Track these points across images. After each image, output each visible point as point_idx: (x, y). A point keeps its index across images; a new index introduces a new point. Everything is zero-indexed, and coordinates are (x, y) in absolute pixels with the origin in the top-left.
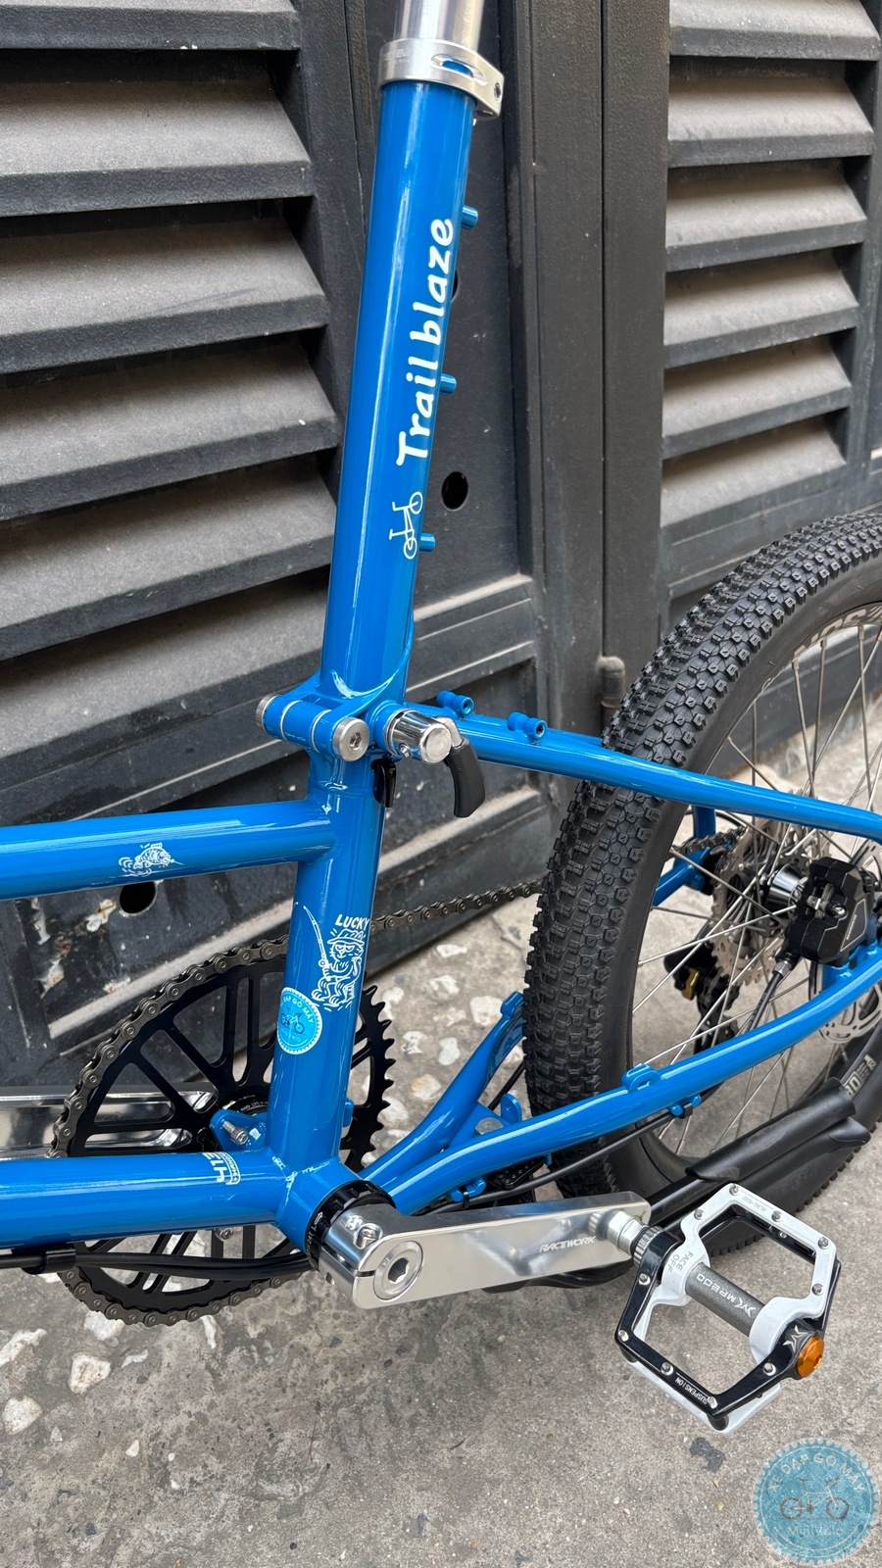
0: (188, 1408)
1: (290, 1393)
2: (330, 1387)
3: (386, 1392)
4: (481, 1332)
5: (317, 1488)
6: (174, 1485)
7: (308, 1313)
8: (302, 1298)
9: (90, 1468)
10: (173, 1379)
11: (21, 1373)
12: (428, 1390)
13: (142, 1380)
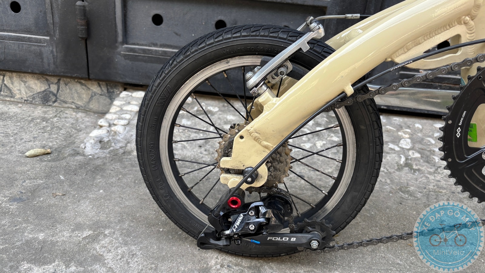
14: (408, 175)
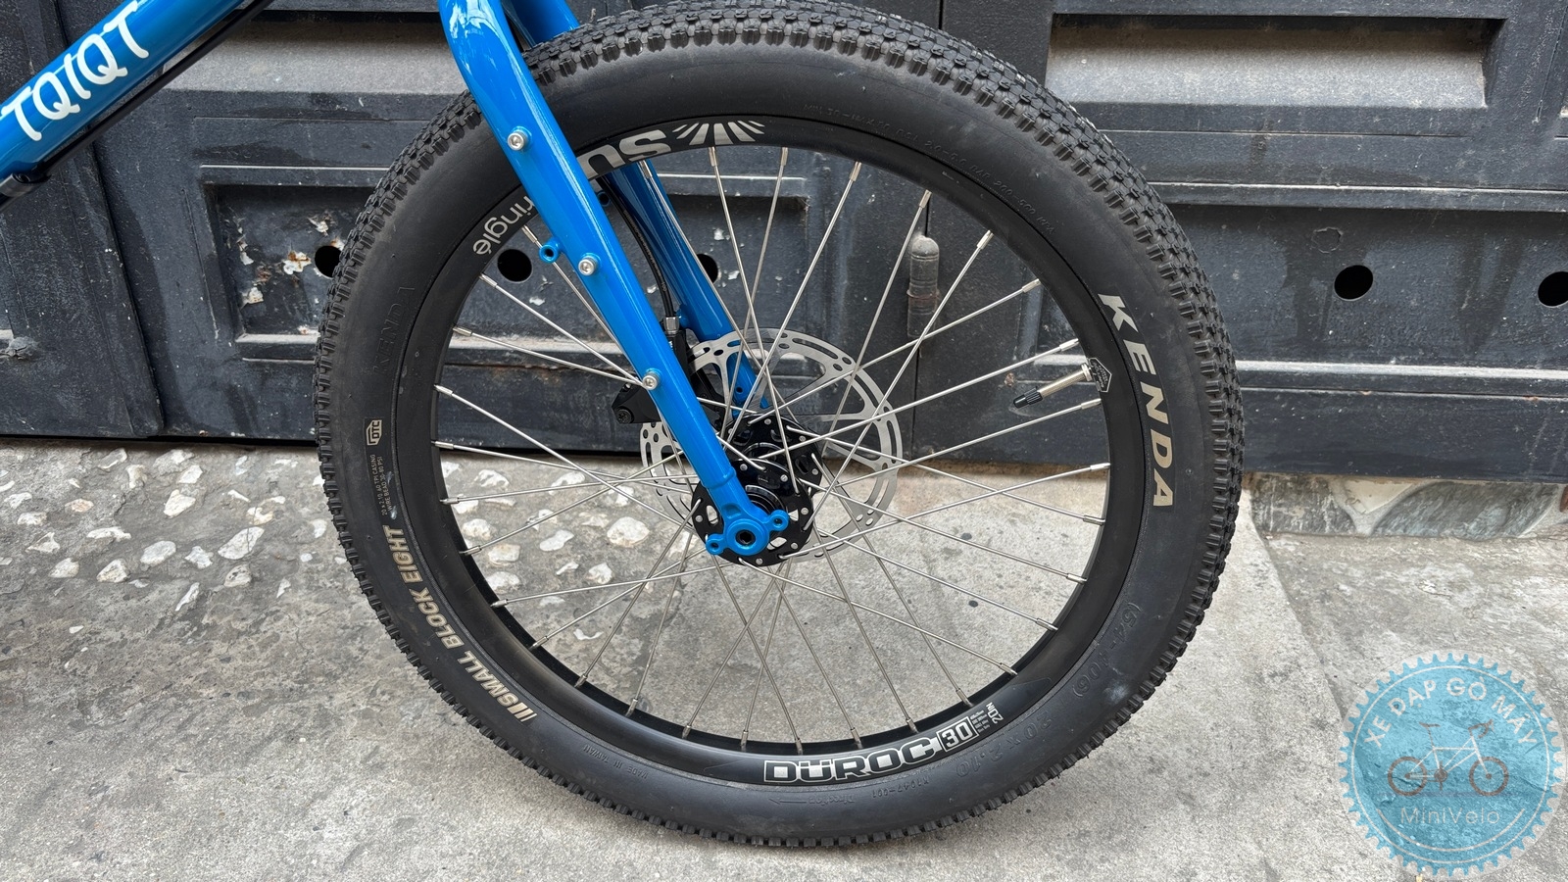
0: (125, 632)
1: (170, 668)
2: (188, 681)
3: (203, 710)
4: (300, 726)
5: (106, 727)
6: (67, 665)
7: (240, 634)
8: (250, 622)
9: (46, 620)
10: (136, 612)
11: (91, 548)
12: (223, 730)
13: (127, 598)
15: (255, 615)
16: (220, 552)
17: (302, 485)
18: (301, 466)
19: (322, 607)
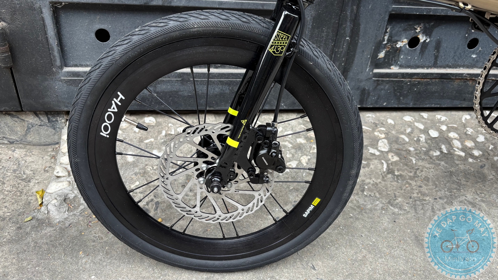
14: (392, 183)
15: (412, 170)
16: (379, 148)
17: (384, 123)
18: (376, 116)
19: (433, 166)
